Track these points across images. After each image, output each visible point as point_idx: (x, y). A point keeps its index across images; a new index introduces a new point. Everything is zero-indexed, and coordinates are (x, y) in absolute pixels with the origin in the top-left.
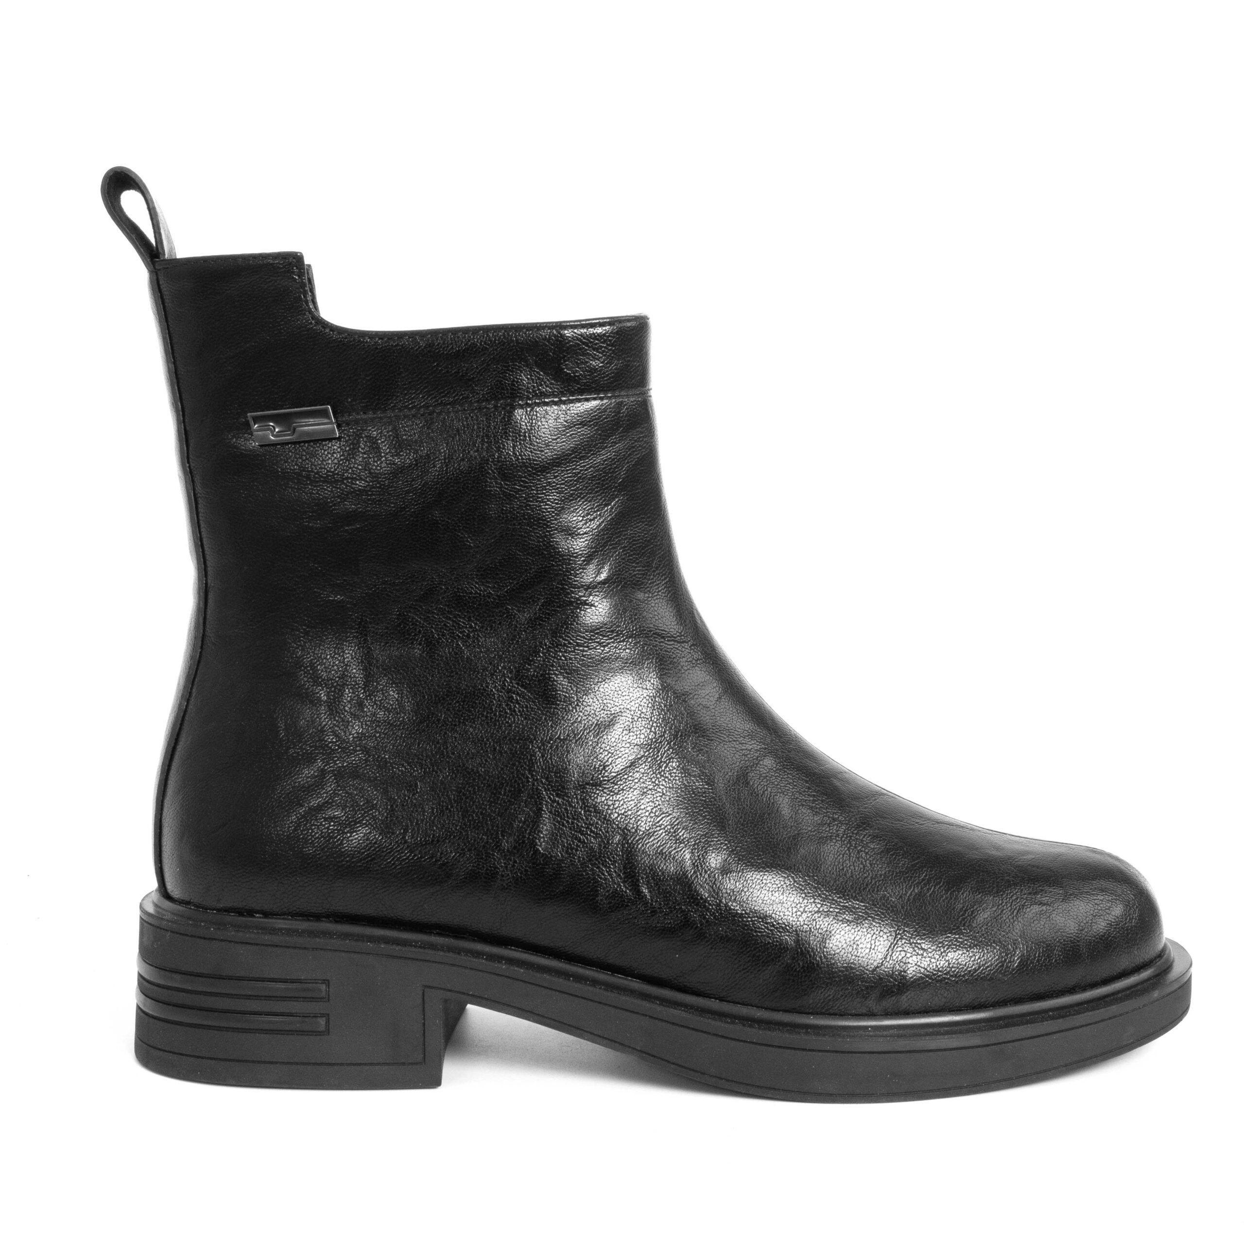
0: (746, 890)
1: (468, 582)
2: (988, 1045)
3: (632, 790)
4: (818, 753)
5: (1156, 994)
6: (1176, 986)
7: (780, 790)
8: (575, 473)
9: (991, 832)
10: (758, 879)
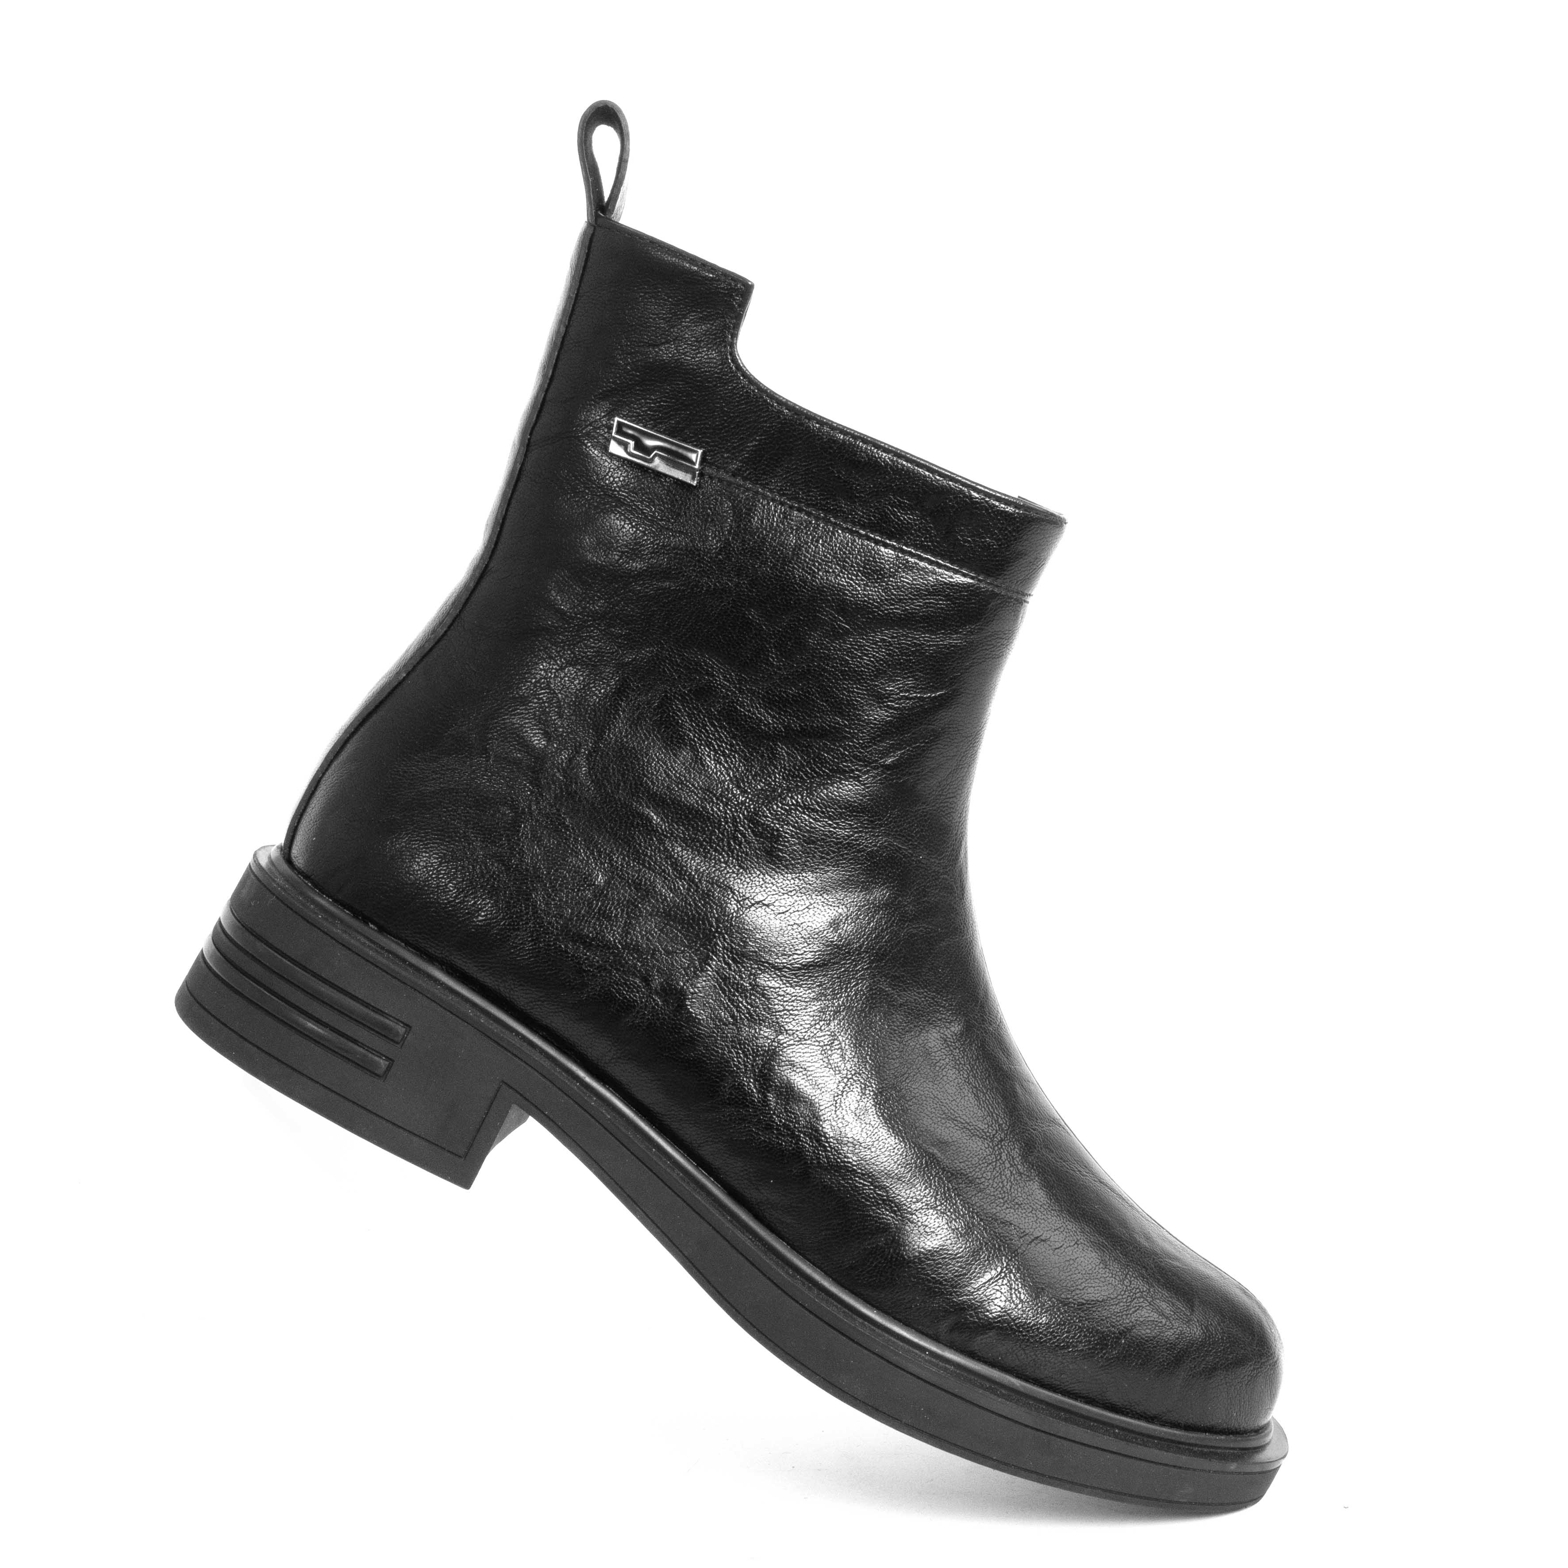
0: (873, 1150)
1: (752, 699)
2: (1037, 1430)
3: (810, 991)
4: (1014, 1050)
5: (1233, 1467)
6: (1258, 1469)
7: (957, 1067)
8: (915, 643)
9: (1150, 1219)
10: (891, 1145)
